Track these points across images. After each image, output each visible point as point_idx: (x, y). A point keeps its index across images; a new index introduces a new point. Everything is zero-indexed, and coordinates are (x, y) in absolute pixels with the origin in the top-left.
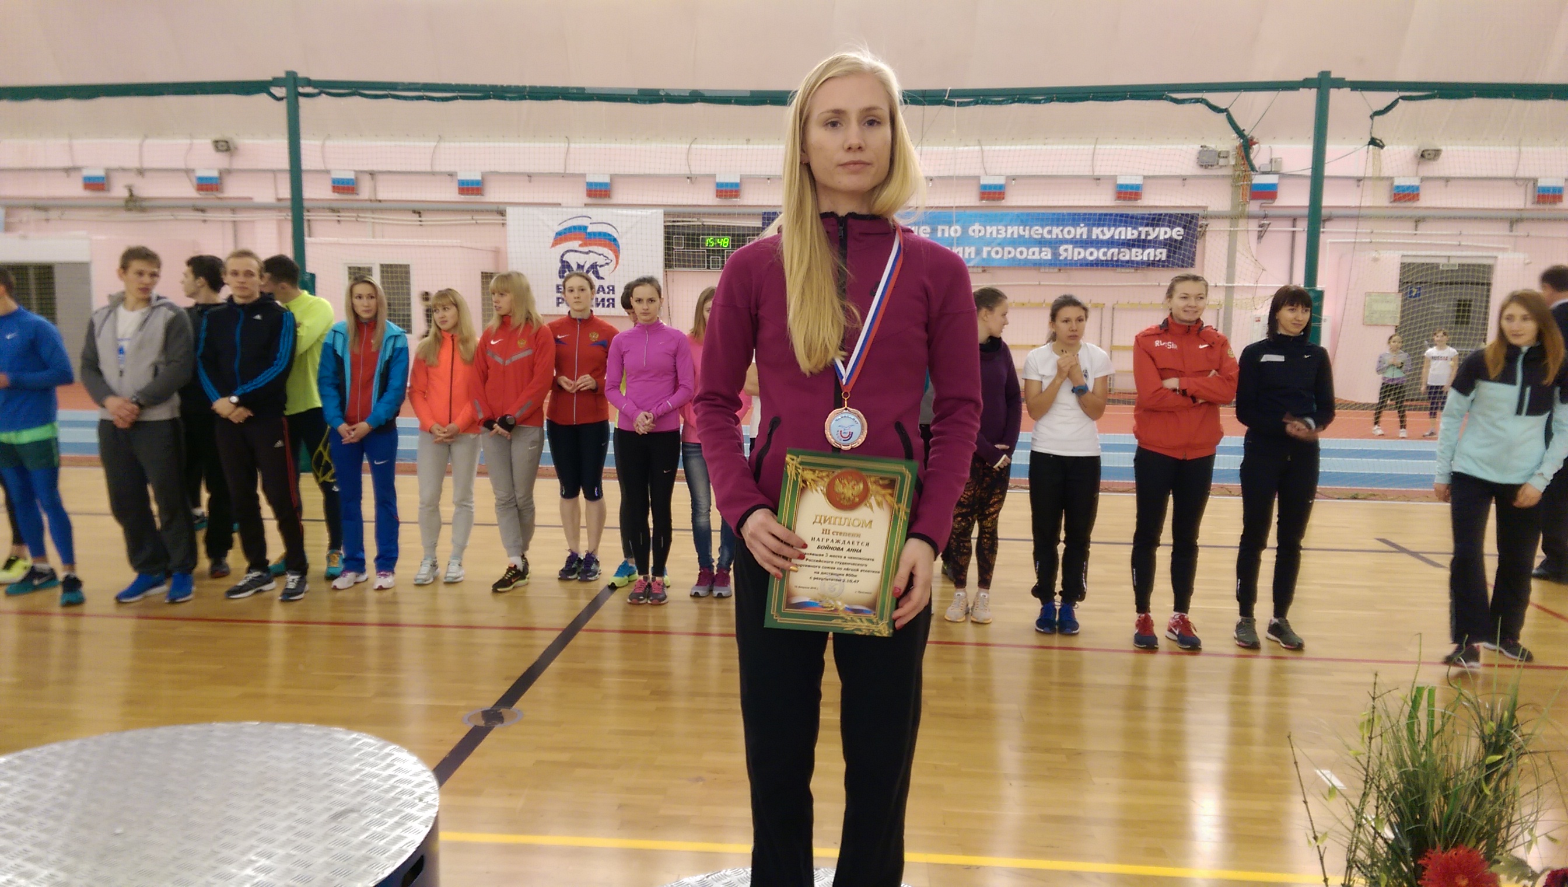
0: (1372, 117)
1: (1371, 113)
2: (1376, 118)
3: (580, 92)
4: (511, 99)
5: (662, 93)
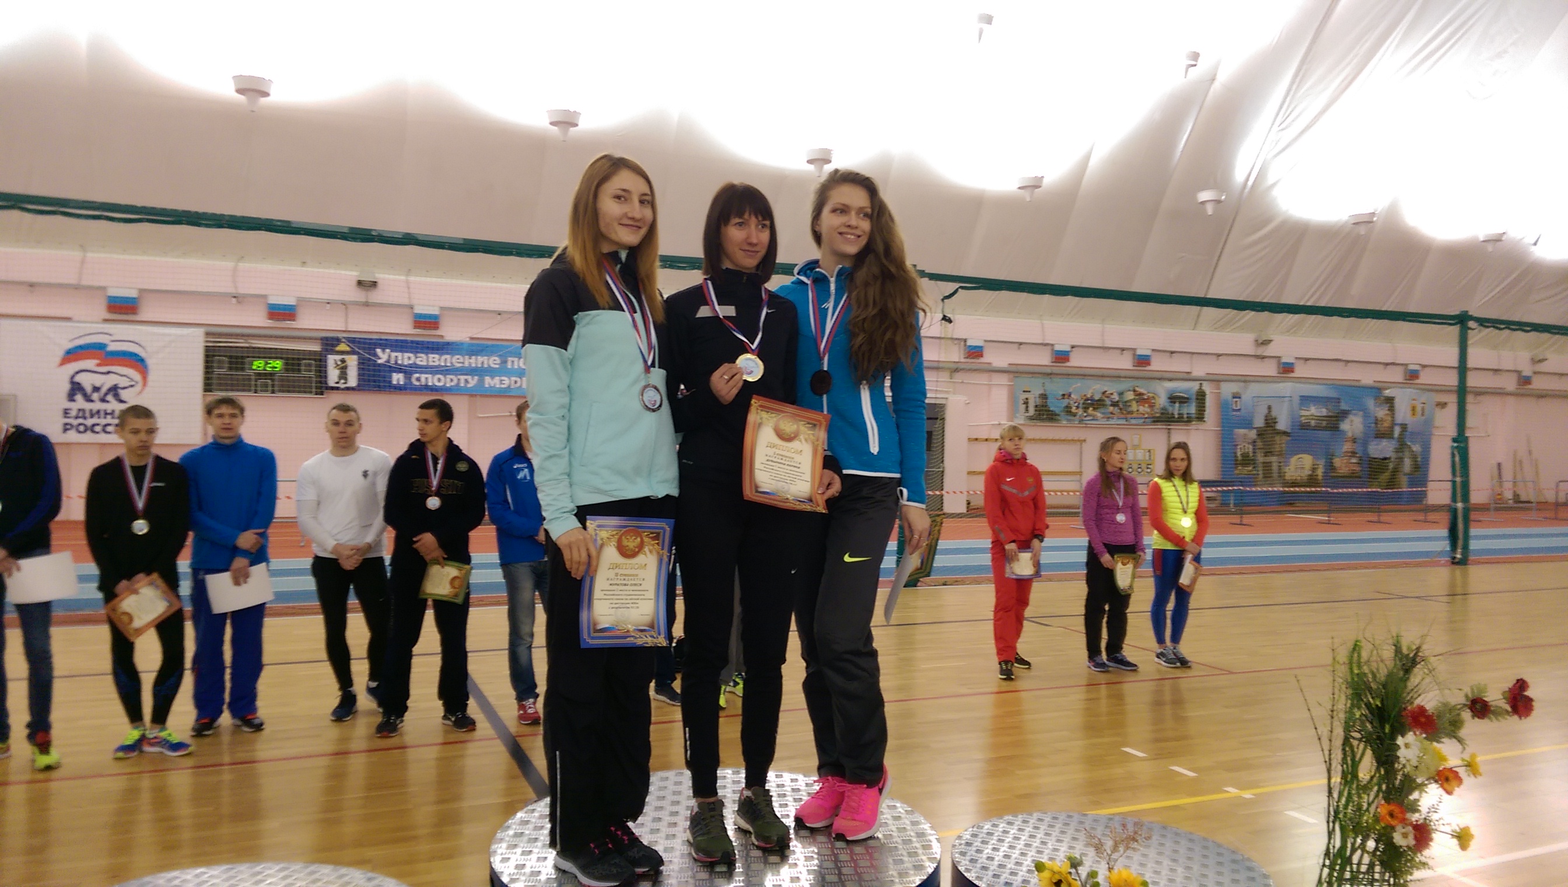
0: (943, 300)
1: (942, 298)
2: (945, 300)
3: (285, 225)
4: (207, 226)
5: (374, 233)
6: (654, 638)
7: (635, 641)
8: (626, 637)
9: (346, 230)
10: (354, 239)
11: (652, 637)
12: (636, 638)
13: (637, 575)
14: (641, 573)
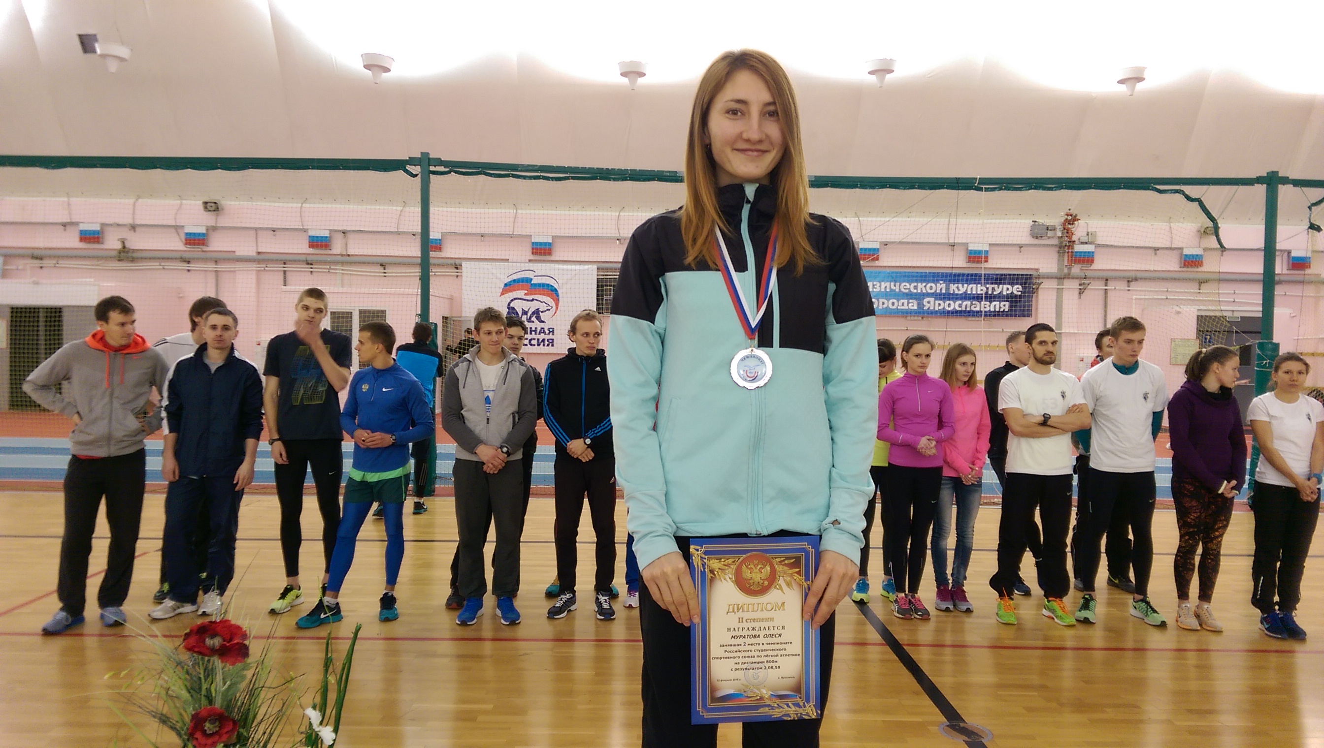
6: (800, 707)
7: (771, 712)
8: (756, 708)
11: (797, 705)
12: (773, 708)
13: (772, 619)
14: (780, 618)
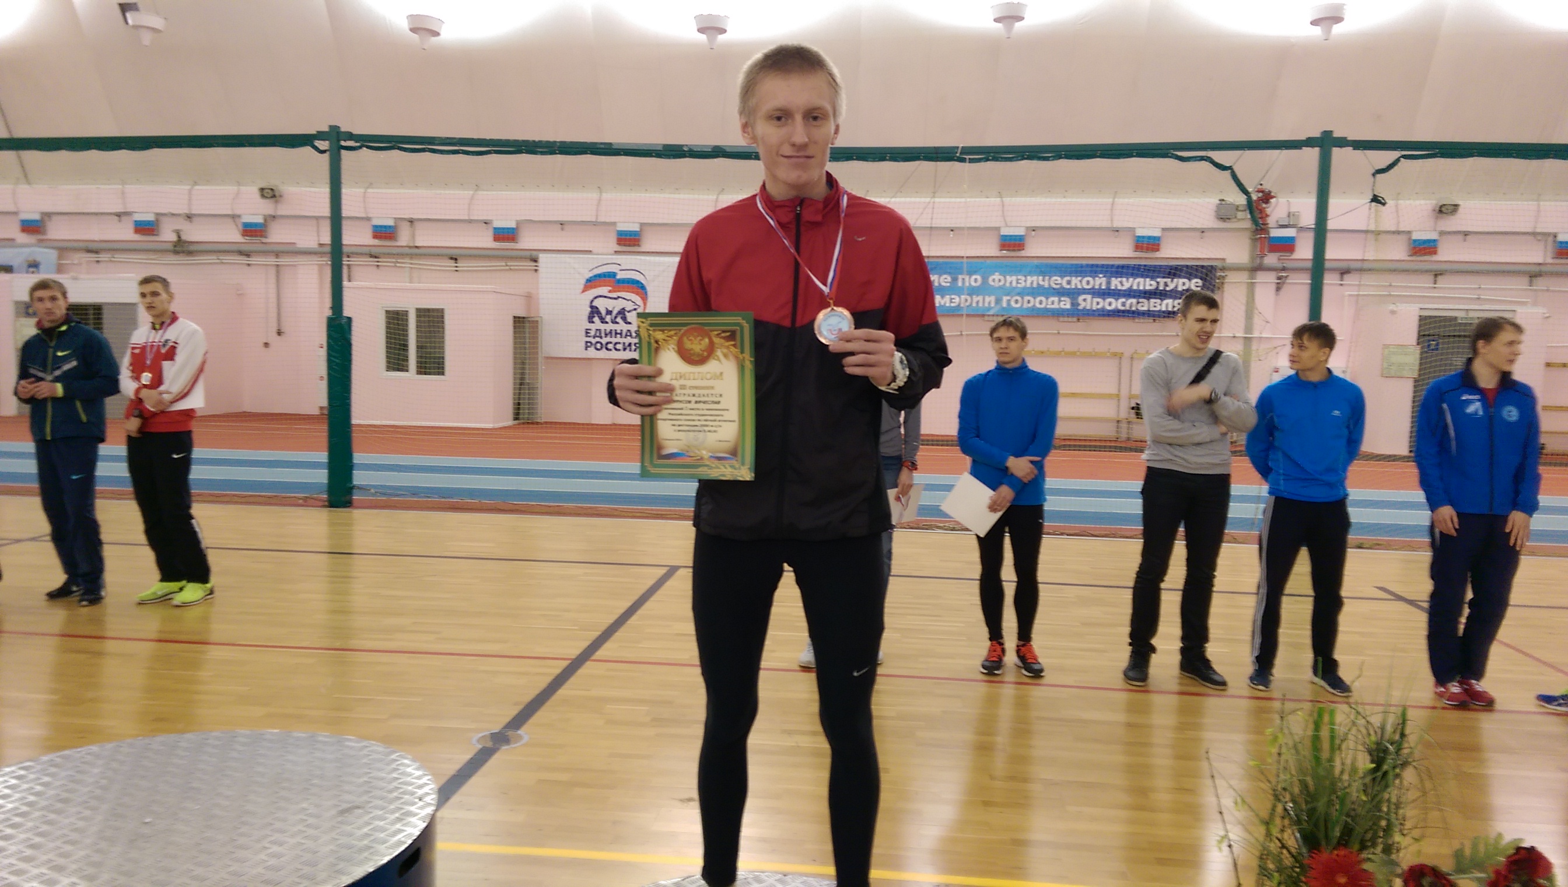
3: (607, 147)
5: (685, 149)
9: (660, 148)
10: (668, 157)
